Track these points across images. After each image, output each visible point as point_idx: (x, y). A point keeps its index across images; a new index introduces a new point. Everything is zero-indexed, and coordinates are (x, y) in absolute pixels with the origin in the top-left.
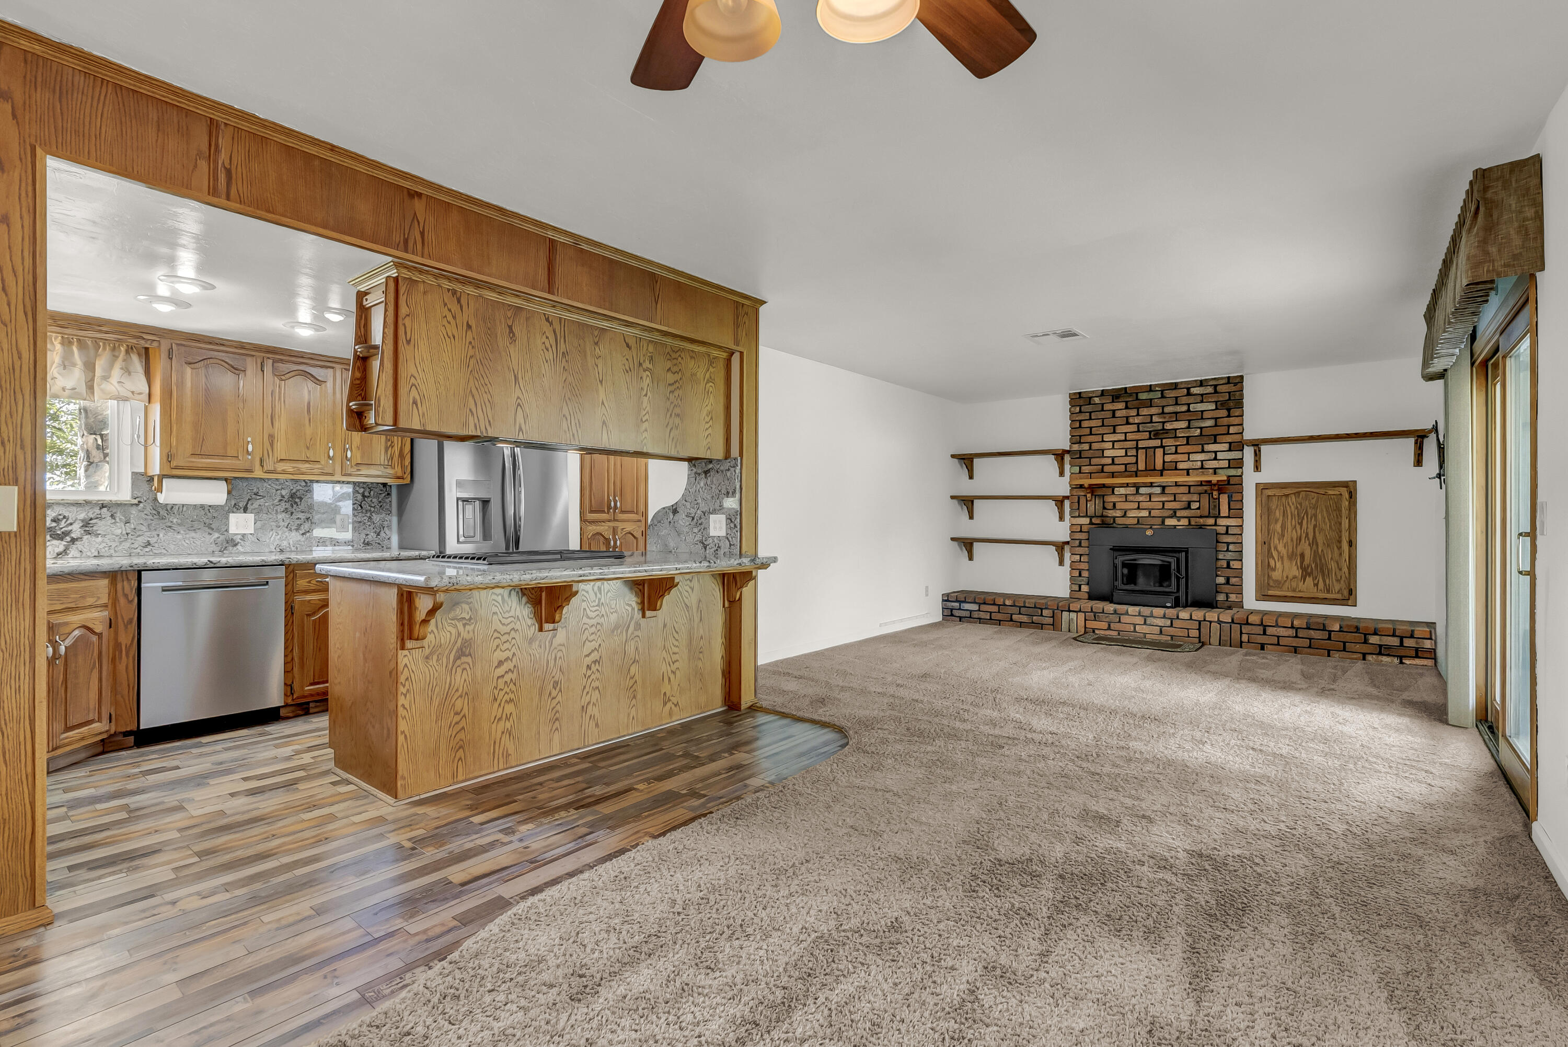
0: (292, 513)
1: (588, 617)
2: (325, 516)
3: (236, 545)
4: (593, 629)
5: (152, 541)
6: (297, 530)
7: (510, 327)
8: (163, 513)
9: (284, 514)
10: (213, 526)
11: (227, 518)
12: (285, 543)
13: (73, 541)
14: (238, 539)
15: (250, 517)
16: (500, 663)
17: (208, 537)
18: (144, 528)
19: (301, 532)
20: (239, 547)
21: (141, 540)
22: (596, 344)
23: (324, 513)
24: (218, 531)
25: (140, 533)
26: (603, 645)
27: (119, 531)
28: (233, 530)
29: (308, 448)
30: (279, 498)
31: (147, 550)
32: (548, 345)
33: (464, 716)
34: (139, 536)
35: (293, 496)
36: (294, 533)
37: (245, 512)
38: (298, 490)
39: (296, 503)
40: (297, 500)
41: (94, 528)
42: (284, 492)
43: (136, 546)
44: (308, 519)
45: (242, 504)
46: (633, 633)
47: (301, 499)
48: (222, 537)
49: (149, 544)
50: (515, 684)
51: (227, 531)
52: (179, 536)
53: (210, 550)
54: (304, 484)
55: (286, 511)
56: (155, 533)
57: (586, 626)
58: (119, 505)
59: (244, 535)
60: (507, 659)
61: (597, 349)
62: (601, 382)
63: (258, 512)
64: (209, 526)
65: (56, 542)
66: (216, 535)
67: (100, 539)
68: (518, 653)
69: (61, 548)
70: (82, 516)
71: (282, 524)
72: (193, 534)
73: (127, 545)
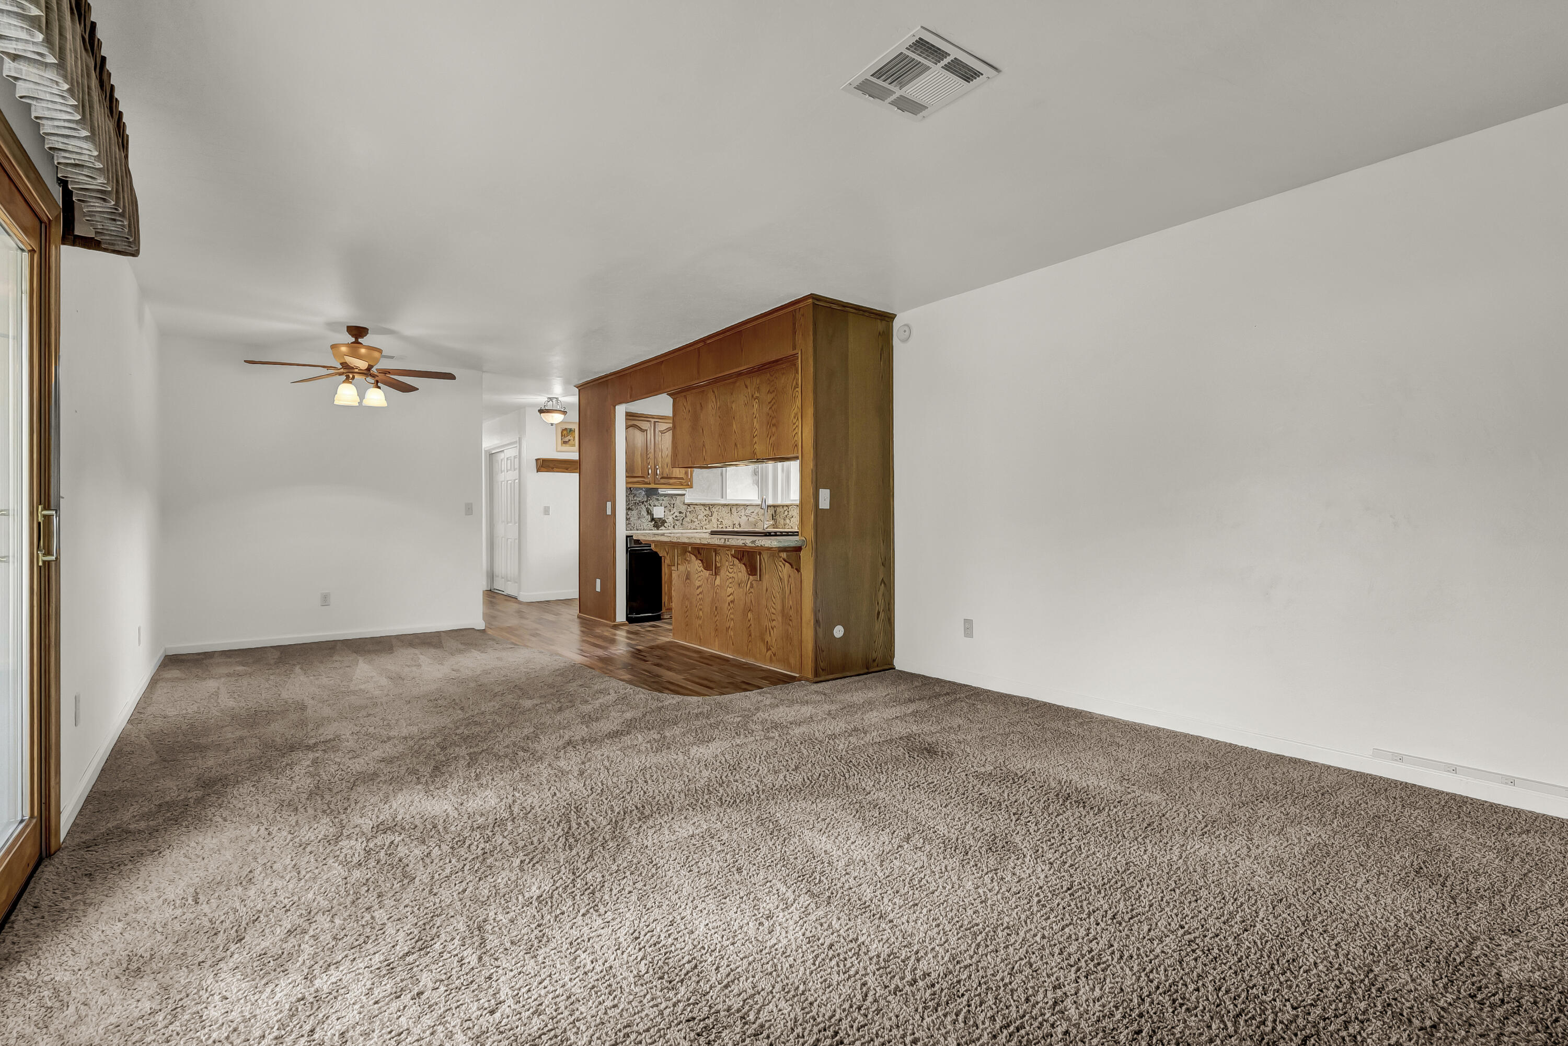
26: (735, 592)
46: (749, 590)
57: (728, 577)
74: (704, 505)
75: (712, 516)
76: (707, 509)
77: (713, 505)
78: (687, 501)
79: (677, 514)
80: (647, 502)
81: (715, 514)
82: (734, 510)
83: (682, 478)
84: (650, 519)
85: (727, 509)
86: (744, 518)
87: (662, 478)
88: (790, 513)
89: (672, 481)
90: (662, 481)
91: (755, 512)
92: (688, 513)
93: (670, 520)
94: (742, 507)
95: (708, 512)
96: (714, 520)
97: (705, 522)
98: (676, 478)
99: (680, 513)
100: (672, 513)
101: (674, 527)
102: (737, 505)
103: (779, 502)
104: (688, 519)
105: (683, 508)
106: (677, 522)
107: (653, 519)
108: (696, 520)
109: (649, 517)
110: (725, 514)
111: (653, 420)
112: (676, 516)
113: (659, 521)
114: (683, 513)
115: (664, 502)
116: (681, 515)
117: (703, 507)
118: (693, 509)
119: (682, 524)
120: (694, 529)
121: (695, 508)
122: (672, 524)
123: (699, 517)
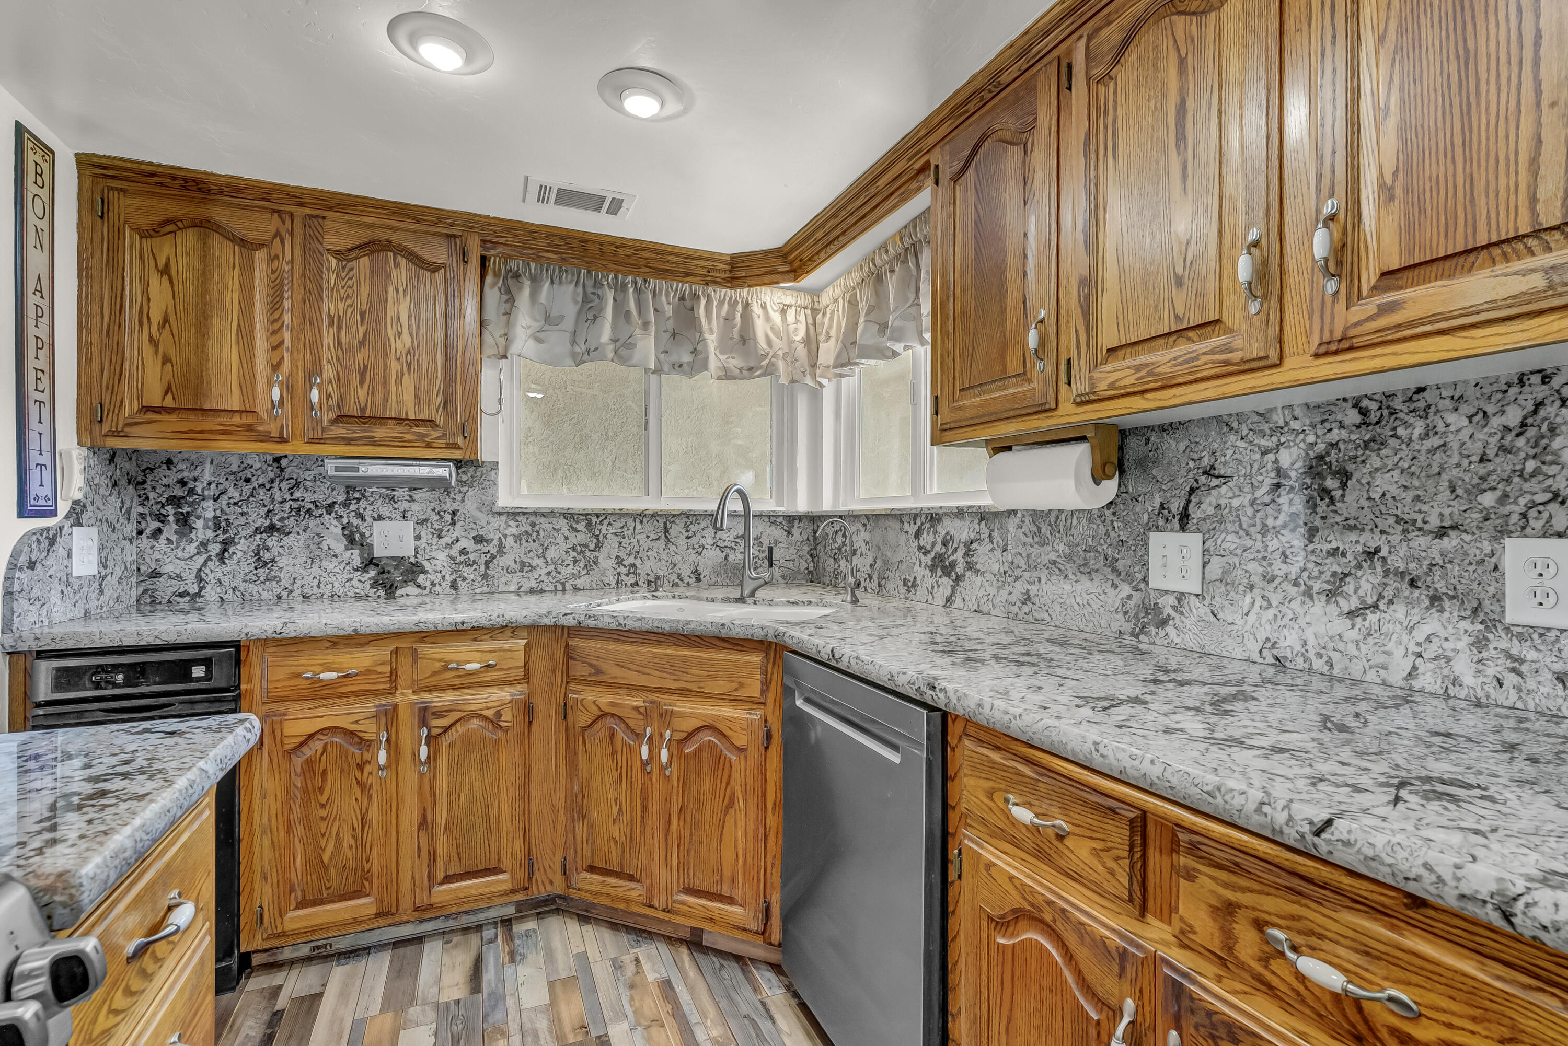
0: (1314, 531)
2: (1451, 542)
3: (1163, 623)
5: (1033, 589)
6: (1331, 595)
8: (1045, 530)
9: (1287, 536)
10: (1120, 565)
11: (1146, 545)
12: (1289, 641)
13: (959, 578)
14: (1167, 603)
15: (1192, 541)
17: (1112, 591)
18: (1023, 562)
19: (1345, 606)
20: (1169, 629)
21: (1020, 586)
23: (1441, 532)
24: (1129, 578)
25: (1018, 572)
27: (996, 567)
28: (1155, 582)
29: (1176, 277)
30: (1269, 479)
31: (1026, 609)
34: (1017, 578)
35: (1316, 467)
36: (1319, 606)
37: (1183, 529)
38: (1333, 445)
39: (1328, 492)
40: (1333, 482)
41: (975, 559)
42: (1287, 457)
43: (1013, 598)
44: (1371, 554)
45: (1176, 506)
47: (1344, 476)
48: (1137, 597)
49: (1027, 597)
51: (1145, 580)
52: (1067, 587)
53: (1115, 627)
54: (1353, 417)
55: (1294, 522)
56: (1035, 574)
58: (997, 514)
59: (1180, 597)
63: (1211, 525)
64: (1112, 564)
65: (945, 580)
66: (1126, 589)
67: (979, 580)
69: (948, 592)
70: (964, 535)
71: (1281, 569)
72: (1085, 583)
73: (1004, 593)
74: (568, 515)
75: (598, 547)
76: (581, 526)
77: (604, 516)
78: (504, 502)
79: (465, 543)
80: (346, 505)
81: (610, 543)
82: (676, 529)
83: (431, 423)
84: (357, 561)
85: (651, 527)
86: (712, 553)
87: (341, 418)
88: (849, 540)
90: (339, 431)
92: (509, 542)
93: (441, 561)
94: (704, 523)
95: (582, 538)
96: (606, 563)
97: (570, 569)
98: (399, 420)
99: (479, 540)
100: (447, 540)
101: (454, 585)
102: (685, 514)
103: (827, 506)
104: (508, 560)
105: (491, 526)
106: (467, 572)
107: (370, 562)
108: (540, 562)
109: (356, 557)
110: (645, 543)
111: (300, 211)
112: (463, 552)
113: (397, 567)
114: (488, 541)
115: (415, 507)
116: (484, 547)
117: (563, 524)
118: (528, 528)
119: (485, 576)
120: (532, 591)
121: (533, 525)
122: (449, 578)
123: (551, 554)
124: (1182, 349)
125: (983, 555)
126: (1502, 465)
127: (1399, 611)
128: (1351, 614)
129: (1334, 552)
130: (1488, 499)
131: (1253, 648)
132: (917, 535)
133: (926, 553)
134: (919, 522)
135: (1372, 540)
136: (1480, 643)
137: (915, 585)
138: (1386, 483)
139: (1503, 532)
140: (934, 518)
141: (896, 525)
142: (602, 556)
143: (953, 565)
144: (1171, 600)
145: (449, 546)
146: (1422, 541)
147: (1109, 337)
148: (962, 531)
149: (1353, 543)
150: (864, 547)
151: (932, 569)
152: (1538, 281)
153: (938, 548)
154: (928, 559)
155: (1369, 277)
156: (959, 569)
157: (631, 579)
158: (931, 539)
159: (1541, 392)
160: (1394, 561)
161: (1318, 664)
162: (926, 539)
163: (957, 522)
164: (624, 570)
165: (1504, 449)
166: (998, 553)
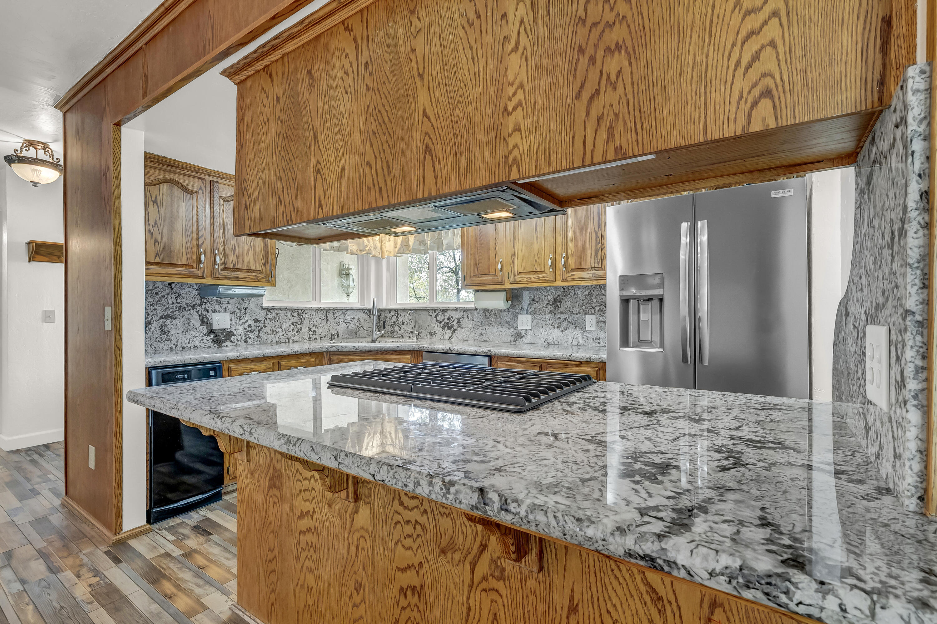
0: (555, 314)
1: (401, 503)
2: (578, 316)
3: (522, 337)
4: (408, 529)
5: (483, 332)
6: (558, 327)
7: (309, 72)
8: (487, 314)
9: (550, 315)
10: (510, 324)
11: (517, 318)
12: (550, 338)
13: (455, 330)
14: (523, 333)
15: (529, 317)
16: (302, 515)
17: (508, 330)
18: (479, 324)
19: (561, 329)
20: (523, 339)
21: (479, 331)
22: (412, 12)
23: (577, 314)
24: (513, 327)
25: (478, 327)
26: (426, 566)
27: (470, 326)
28: (520, 327)
29: (536, 261)
30: (546, 302)
31: (481, 338)
32: (347, 66)
33: (275, 557)
34: (478, 329)
35: (555, 300)
36: (556, 330)
37: (527, 314)
38: (559, 296)
39: (557, 306)
40: (558, 304)
41: (461, 324)
42: (550, 298)
43: (476, 335)
44: (565, 319)
45: (525, 308)
46: (485, 579)
47: (561, 302)
48: (515, 331)
49: (481, 334)
50: (315, 551)
51: (517, 327)
52: (495, 330)
54: (562, 290)
55: (551, 312)
56: (484, 327)
57: (397, 518)
58: (470, 310)
59: (526, 330)
60: (308, 513)
61: (415, 20)
62: (421, 76)
63: (534, 313)
64: (508, 323)
65: (449, 331)
66: (512, 330)
67: (463, 330)
68: (317, 511)
69: (450, 335)
70: (457, 317)
71: (548, 322)
72: (500, 329)
73: (473, 334)
74: (290, 310)
75: (302, 323)
76: (295, 314)
77: (304, 310)
78: (266, 304)
79: (250, 322)
80: (200, 305)
81: (306, 322)
82: (330, 315)
83: (259, 272)
84: (205, 331)
85: (321, 315)
86: (343, 325)
87: (225, 269)
88: (400, 319)
89: (241, 275)
90: (225, 274)
91: (357, 318)
92: (268, 321)
93: (240, 330)
94: (340, 313)
95: (296, 319)
96: (305, 330)
97: (292, 333)
98: (248, 270)
99: (256, 321)
100: (243, 321)
101: (246, 341)
102: (334, 309)
103: (384, 305)
104: (267, 329)
105: (261, 315)
106: (251, 335)
107: (211, 331)
108: (279, 330)
109: (204, 329)
110: (319, 321)
111: (209, 179)
112: (250, 326)
113: (222, 333)
114: (260, 321)
115: (230, 306)
116: (258, 324)
117: (289, 314)
118: (275, 315)
119: (258, 337)
120: (277, 343)
121: (277, 314)
122: (244, 338)
123: (284, 326)
124: (536, 275)
125: (464, 322)
126: (585, 301)
127: (570, 330)
128: (562, 331)
129: (559, 318)
130: (584, 307)
131: (543, 341)
132: (436, 317)
133: (440, 322)
134: (437, 312)
135: (566, 316)
136: (582, 335)
137: (435, 334)
138: (568, 304)
139: (586, 314)
140: (444, 311)
141: (426, 313)
142: (303, 327)
143: (452, 326)
144: (524, 331)
145: (244, 323)
146: (574, 316)
147: (519, 269)
148: (456, 315)
149: (562, 316)
150: (408, 321)
151: (443, 328)
152: (591, 275)
153: (446, 321)
154: (441, 325)
155: (570, 269)
156: (455, 327)
157: (313, 337)
158: (443, 317)
159: (590, 289)
160: (570, 320)
161: (556, 343)
162: (440, 318)
163: (454, 312)
164: (311, 333)
165: (586, 298)
166: (471, 321)
